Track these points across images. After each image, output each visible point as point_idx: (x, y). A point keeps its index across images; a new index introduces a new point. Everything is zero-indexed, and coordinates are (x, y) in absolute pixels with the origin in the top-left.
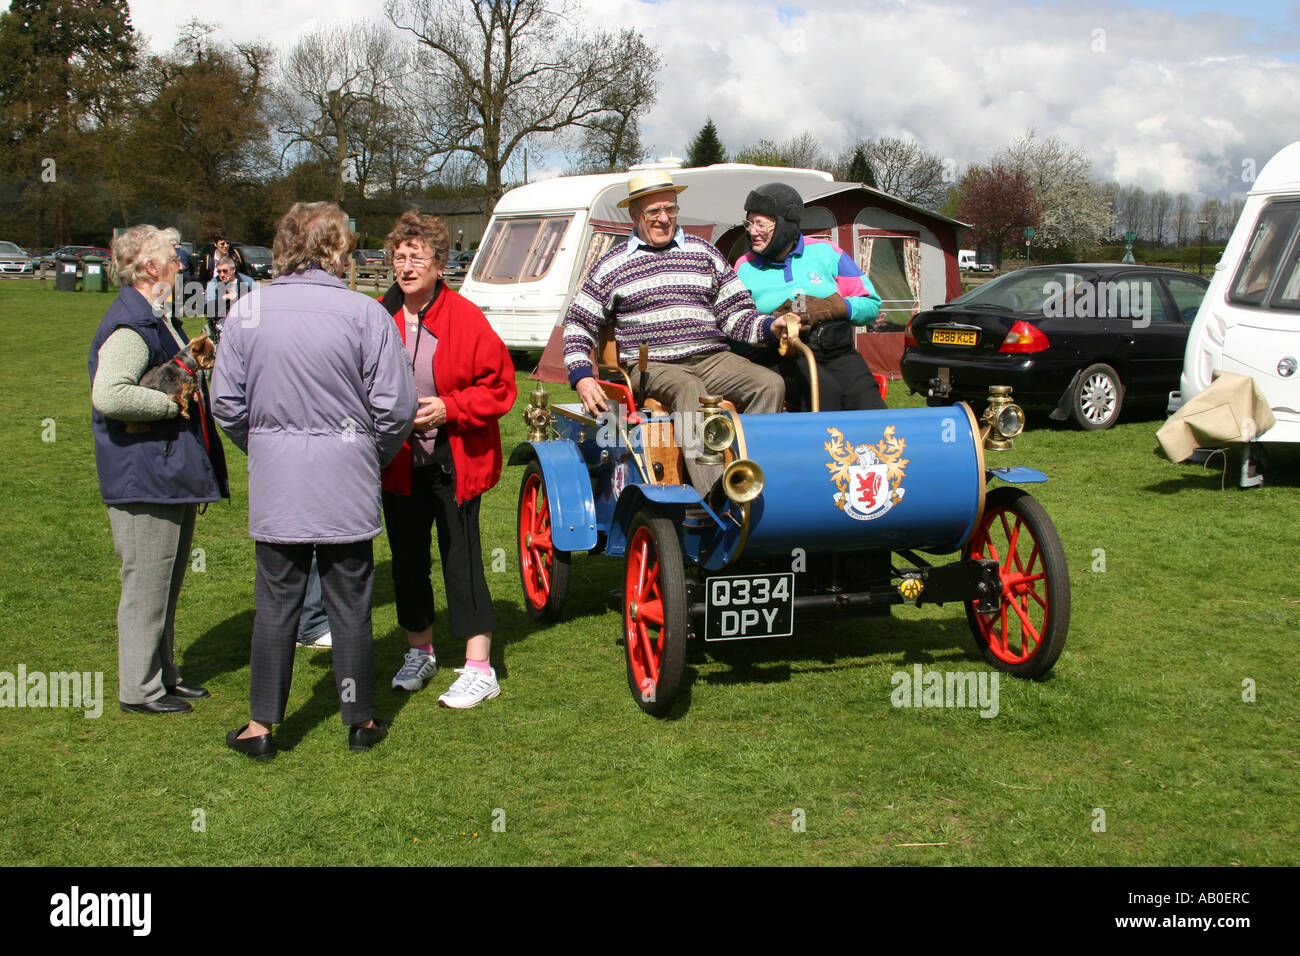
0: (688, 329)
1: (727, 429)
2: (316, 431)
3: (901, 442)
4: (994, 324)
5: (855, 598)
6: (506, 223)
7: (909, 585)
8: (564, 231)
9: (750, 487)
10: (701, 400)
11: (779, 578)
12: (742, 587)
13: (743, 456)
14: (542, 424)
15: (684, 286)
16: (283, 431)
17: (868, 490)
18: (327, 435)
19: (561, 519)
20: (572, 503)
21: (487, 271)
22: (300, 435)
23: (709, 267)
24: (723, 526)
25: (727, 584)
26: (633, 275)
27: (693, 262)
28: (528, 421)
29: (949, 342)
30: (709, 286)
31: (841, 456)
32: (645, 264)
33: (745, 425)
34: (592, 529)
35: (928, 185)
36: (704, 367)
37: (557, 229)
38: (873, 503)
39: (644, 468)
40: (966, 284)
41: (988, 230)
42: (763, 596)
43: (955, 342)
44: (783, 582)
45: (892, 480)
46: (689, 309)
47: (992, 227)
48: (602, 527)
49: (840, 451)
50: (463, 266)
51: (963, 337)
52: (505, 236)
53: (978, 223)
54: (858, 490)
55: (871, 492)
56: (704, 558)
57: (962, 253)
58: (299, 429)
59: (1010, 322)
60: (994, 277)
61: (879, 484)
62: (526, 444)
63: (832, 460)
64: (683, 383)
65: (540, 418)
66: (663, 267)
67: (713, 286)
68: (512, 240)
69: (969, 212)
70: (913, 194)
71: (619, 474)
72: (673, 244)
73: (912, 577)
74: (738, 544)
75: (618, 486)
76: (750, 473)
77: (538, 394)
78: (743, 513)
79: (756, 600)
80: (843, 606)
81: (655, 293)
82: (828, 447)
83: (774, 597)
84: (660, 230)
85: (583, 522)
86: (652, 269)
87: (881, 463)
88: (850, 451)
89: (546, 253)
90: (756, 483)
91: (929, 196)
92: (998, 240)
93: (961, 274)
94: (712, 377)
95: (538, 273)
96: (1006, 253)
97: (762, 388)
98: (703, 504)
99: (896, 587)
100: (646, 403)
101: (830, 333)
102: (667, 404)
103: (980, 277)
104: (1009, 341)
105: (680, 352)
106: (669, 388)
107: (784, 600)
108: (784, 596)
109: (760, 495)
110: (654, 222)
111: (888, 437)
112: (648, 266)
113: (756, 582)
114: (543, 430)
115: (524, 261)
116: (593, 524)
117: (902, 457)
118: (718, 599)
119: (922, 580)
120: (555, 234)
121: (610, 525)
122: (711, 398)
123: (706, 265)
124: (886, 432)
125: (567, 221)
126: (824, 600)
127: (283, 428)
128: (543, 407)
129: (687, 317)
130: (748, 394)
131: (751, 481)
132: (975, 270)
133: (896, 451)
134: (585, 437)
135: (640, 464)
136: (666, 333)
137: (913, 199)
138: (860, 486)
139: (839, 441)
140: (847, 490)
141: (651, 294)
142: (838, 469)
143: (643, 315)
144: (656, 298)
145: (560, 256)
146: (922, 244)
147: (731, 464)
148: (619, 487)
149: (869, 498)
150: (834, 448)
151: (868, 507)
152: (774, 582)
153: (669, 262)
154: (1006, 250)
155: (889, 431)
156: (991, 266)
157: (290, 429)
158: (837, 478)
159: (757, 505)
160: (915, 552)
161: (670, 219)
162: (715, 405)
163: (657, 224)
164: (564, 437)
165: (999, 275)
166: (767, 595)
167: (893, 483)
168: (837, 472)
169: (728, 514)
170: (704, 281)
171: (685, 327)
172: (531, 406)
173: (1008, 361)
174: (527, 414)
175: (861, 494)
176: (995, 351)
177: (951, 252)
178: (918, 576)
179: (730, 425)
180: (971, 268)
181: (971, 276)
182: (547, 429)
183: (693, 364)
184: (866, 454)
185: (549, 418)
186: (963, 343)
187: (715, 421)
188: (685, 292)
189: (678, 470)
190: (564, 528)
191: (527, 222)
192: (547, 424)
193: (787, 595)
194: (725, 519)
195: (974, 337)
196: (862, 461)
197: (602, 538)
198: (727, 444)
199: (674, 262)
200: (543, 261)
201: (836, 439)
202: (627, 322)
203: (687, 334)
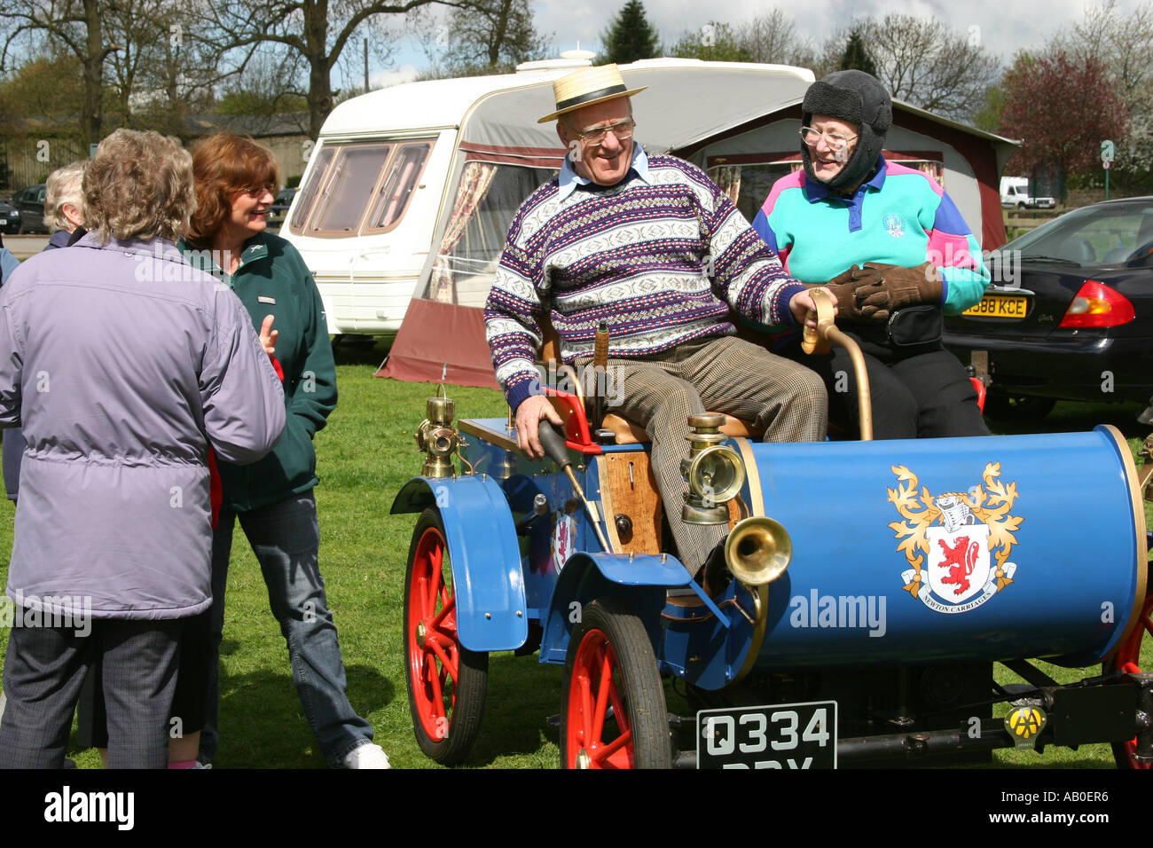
0: (668, 308)
1: (733, 467)
2: (133, 460)
3: (1011, 489)
4: (1054, 288)
5: (935, 739)
6: (339, 149)
7: (1023, 717)
8: (423, 160)
9: (768, 561)
10: (690, 422)
11: (813, 709)
12: (755, 725)
13: (758, 511)
14: (445, 449)
15: (656, 241)
16: (83, 459)
17: (957, 565)
18: (148, 466)
19: (471, 601)
20: (488, 575)
21: (312, 219)
22: (110, 464)
23: (689, 207)
24: (726, 621)
25: (729, 720)
26: (573, 232)
27: (666, 202)
28: (423, 445)
29: (987, 314)
30: (696, 236)
31: (914, 511)
32: (590, 213)
33: (760, 461)
34: (520, 616)
35: (956, 83)
36: (697, 363)
37: (414, 156)
38: (966, 586)
39: (602, 523)
40: (1015, 228)
41: (1047, 147)
42: (788, 738)
43: (996, 314)
44: (820, 715)
45: (995, 550)
46: (668, 277)
47: (1052, 143)
48: (535, 614)
49: (912, 504)
50: (277, 212)
51: (1007, 306)
52: (338, 169)
53: (1028, 138)
54: (941, 565)
55: (962, 569)
56: (695, 670)
57: (1006, 183)
58: (109, 457)
59: (1076, 283)
60: (1057, 216)
61: (975, 556)
62: (420, 481)
63: (900, 518)
64: (666, 393)
65: (441, 441)
66: (619, 215)
67: (703, 237)
68: (348, 174)
69: (1018, 122)
70: (934, 96)
71: (563, 531)
72: (632, 174)
73: (1026, 706)
74: (749, 653)
75: (562, 553)
76: (769, 538)
77: (440, 403)
78: (758, 602)
79: (776, 745)
80: (915, 751)
81: (612, 258)
82: (893, 496)
83: (805, 739)
84: (606, 161)
85: (506, 606)
86: (602, 220)
87: (978, 522)
88: (929, 504)
89: (398, 193)
90: (779, 555)
91: (958, 100)
92: (1062, 161)
93: (1005, 214)
94: (711, 378)
95: (386, 222)
96: (1074, 181)
97: (790, 396)
98: (695, 586)
99: (1002, 720)
100: (606, 422)
101: (909, 321)
102: (638, 424)
103: (1035, 216)
104: (1075, 310)
105: (657, 343)
106: (641, 401)
107: (823, 744)
108: (823, 737)
109: (785, 574)
110: (597, 148)
111: (990, 482)
112: (596, 216)
113: (776, 717)
114: (446, 459)
115: (366, 205)
116: (521, 610)
117: (1012, 512)
118: (717, 745)
119: (1044, 708)
120: (410, 166)
121: (547, 611)
122: (708, 418)
123: (687, 204)
124: (985, 473)
125: (428, 146)
126: (886, 743)
127: (83, 454)
128: (447, 423)
129: (665, 289)
130: (769, 407)
131: (769, 550)
132: (1028, 207)
133: (1003, 503)
134: (512, 470)
135: (595, 518)
136: (635, 317)
137: (934, 104)
138: (944, 559)
139: (911, 487)
140: (924, 566)
141: (604, 259)
142: (910, 531)
143: (598, 291)
144: (615, 264)
145: (417, 196)
146: (946, 171)
147: (739, 524)
148: (562, 551)
149: (958, 578)
150: (902, 499)
151: (957, 592)
152: (805, 716)
153: (628, 206)
154: (1073, 176)
155: (991, 471)
156: (1051, 201)
157: (95, 456)
158: (908, 545)
159: (780, 590)
160: (1033, 662)
161: (621, 142)
162: (714, 429)
163: (601, 152)
164: (479, 470)
165: (1064, 213)
166: (795, 737)
167: (998, 555)
168: (907, 536)
169: (733, 601)
170: (687, 230)
171: (663, 306)
172: (427, 422)
173: (1073, 339)
174: (421, 434)
175: (946, 572)
176: (1055, 326)
177: (989, 182)
178: (1038, 702)
179: (736, 462)
180: (1021, 204)
181: (1022, 216)
182: (453, 455)
183: (678, 360)
184: (955, 509)
185: (455, 440)
186: (1008, 315)
187: (713, 455)
188: (659, 251)
189: (656, 527)
190: (477, 614)
191: (368, 149)
192: (453, 449)
193: (827, 736)
194: (730, 609)
195: (1024, 305)
196: (948, 520)
197: (535, 629)
198: (732, 492)
199: (636, 204)
200: (393, 205)
201: (906, 483)
202: (573, 304)
203: (667, 316)
